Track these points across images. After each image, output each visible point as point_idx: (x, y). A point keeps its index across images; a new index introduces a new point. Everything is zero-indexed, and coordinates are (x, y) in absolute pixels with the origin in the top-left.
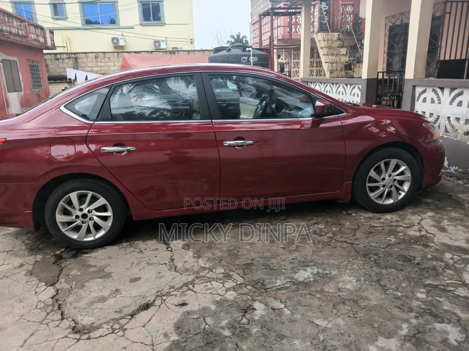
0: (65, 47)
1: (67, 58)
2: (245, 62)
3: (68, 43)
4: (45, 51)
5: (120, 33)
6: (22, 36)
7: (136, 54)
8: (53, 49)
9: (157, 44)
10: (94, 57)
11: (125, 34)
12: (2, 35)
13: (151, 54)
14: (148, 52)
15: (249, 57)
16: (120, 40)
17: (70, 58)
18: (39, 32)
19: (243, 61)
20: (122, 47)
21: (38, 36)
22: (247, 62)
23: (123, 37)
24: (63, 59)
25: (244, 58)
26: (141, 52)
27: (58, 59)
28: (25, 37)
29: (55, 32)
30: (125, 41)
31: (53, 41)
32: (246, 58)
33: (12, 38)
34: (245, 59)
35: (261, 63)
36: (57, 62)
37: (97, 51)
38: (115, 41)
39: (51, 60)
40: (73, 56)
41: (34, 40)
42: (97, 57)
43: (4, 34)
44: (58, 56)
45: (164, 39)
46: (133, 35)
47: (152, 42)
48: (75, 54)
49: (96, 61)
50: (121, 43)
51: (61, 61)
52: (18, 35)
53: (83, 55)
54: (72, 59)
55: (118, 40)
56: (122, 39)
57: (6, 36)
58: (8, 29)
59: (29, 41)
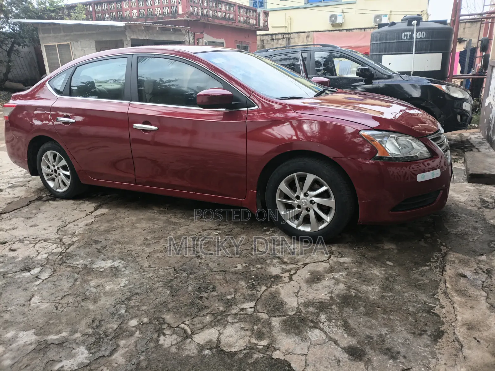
0: (286, 27)
1: (282, 39)
2: (407, 38)
3: (289, 23)
4: (258, 33)
5: (340, 10)
6: (230, 20)
7: (348, 32)
8: (265, 30)
9: (378, 20)
10: (306, 36)
11: (345, 10)
12: (207, 20)
13: (365, 31)
14: (361, 29)
15: (413, 33)
16: (338, 17)
17: (284, 38)
18: (251, 14)
19: (404, 37)
20: (340, 25)
21: (248, 18)
22: (409, 39)
23: (342, 14)
24: (278, 40)
25: (406, 33)
26: (354, 29)
27: (273, 40)
28: (233, 20)
29: (270, 13)
30: (344, 18)
31: (267, 22)
32: (409, 34)
33: (217, 22)
34: (407, 35)
35: (431, 39)
36: (272, 43)
37: (309, 30)
38: (333, 18)
39: (268, 41)
40: (287, 36)
41: (243, 22)
42: (309, 37)
43: (208, 19)
44: (274, 37)
45: (388, 13)
46: (354, 11)
47: (372, 17)
48: (289, 34)
49: (307, 40)
50: (339, 20)
51: (275, 41)
52: (224, 19)
53: (296, 35)
54: (285, 40)
55: (336, 18)
56: (341, 15)
57: (209, 20)
58: (215, 13)
59: (236, 24)
